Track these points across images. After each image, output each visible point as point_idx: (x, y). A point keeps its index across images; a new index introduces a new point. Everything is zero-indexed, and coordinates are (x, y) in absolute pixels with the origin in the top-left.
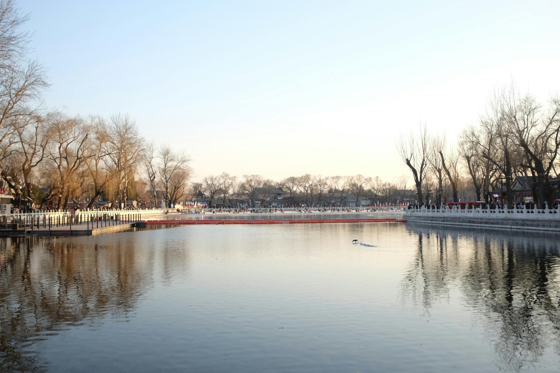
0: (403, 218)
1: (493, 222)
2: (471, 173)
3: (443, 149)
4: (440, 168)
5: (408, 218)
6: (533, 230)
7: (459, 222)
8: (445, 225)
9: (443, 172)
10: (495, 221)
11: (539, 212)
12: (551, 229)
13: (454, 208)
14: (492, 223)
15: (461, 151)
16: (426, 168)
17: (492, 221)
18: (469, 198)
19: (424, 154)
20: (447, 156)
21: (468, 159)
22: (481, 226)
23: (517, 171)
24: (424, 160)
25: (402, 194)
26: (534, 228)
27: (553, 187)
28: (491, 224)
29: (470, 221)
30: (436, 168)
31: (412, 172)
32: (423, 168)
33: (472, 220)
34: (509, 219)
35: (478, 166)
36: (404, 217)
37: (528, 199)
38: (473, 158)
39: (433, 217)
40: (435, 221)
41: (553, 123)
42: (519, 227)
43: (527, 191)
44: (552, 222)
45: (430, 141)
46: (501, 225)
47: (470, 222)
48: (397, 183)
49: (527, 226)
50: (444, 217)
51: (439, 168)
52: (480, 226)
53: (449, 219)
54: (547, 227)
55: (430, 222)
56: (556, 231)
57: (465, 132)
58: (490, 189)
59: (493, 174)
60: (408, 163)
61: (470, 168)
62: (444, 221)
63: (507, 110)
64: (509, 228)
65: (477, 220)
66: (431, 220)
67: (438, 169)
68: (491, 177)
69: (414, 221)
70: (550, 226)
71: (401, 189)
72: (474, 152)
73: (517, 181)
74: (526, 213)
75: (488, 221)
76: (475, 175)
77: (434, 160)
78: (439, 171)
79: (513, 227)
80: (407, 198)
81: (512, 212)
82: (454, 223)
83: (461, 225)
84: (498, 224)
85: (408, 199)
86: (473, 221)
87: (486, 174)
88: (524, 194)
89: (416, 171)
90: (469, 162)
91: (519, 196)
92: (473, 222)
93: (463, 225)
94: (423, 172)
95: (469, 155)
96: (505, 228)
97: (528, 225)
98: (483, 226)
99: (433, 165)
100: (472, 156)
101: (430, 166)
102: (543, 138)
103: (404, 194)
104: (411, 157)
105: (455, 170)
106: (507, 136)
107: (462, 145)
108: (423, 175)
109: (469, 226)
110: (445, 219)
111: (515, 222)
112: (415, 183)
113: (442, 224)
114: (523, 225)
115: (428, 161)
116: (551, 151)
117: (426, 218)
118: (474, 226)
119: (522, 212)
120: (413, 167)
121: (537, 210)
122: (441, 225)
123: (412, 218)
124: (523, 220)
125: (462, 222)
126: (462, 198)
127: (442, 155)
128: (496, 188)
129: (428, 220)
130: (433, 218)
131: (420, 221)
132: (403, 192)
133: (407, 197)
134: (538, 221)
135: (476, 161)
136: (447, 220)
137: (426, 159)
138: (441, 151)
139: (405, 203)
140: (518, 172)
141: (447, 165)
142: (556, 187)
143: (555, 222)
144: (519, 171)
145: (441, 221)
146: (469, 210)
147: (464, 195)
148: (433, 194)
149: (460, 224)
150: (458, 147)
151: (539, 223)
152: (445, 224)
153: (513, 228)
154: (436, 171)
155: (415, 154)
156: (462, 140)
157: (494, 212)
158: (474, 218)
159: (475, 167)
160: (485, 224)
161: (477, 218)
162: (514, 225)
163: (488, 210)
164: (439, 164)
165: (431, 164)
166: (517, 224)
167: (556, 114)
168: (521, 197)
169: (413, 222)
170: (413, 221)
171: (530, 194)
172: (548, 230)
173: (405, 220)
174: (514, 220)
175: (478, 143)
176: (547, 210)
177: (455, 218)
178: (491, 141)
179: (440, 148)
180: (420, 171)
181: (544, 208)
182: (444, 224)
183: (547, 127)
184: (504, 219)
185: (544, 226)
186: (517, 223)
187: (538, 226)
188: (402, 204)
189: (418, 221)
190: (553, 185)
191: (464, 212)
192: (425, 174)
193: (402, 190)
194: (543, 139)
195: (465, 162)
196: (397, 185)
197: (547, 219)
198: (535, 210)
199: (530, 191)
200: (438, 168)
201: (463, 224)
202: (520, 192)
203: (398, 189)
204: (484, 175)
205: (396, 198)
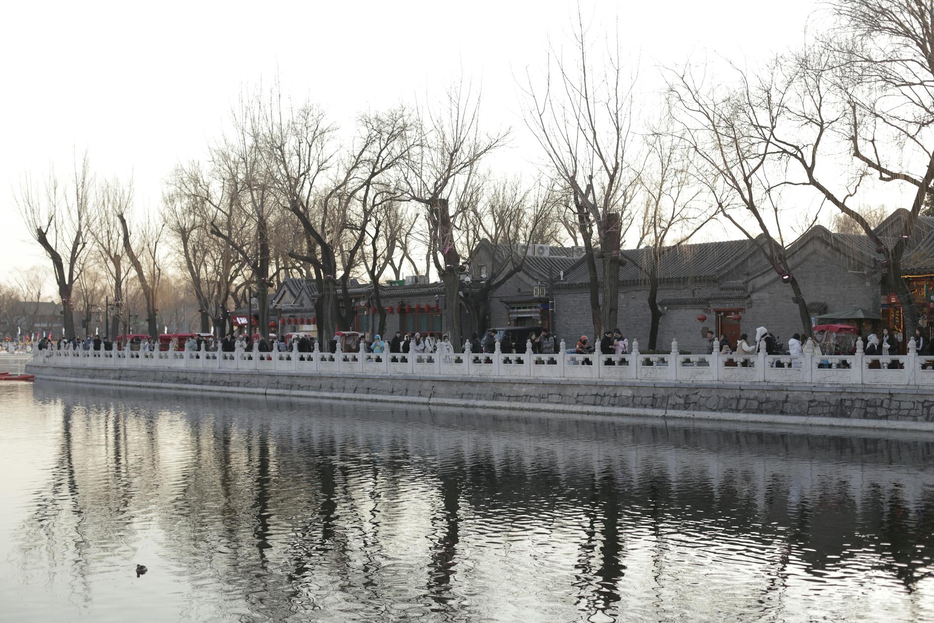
0: (26, 371)
1: (228, 380)
2: (190, 268)
3: (127, 210)
4: (119, 253)
5: (37, 369)
6: (310, 397)
7: (155, 380)
8: (122, 388)
9: (125, 263)
10: (234, 378)
11: (323, 359)
12: (344, 395)
13: (144, 348)
14: (225, 382)
15: (167, 215)
16: (83, 252)
17: (227, 378)
18: (190, 326)
19: (80, 219)
20: (135, 226)
21: (184, 234)
22: (203, 390)
23: (290, 266)
24: (79, 233)
25: (32, 313)
26: (313, 393)
27: (357, 304)
28: (224, 385)
29: (178, 377)
30: (108, 252)
31: (51, 261)
32: (78, 250)
33: (182, 376)
34: (261, 375)
35: (206, 252)
36: (29, 368)
37: (308, 330)
38: (194, 233)
39: (94, 369)
40: (100, 377)
41: (360, 165)
42: (281, 391)
43: (306, 311)
44: (348, 381)
45: (97, 187)
46: (244, 386)
47: (178, 380)
48: (18, 286)
49: (298, 389)
50: (120, 369)
51: (115, 253)
52: (199, 390)
53: (131, 374)
54: (339, 391)
55: (89, 380)
56: (355, 400)
57: (178, 170)
58: (231, 305)
59: (237, 271)
60: (42, 238)
61: (187, 255)
62: (120, 378)
63: (264, 130)
64: (262, 394)
65: (193, 376)
66: (90, 377)
67: (113, 256)
68: (233, 278)
69: (52, 378)
70: (344, 388)
71: (28, 300)
72: (198, 219)
73: (285, 288)
74: (298, 361)
75: (217, 379)
76: (198, 271)
77: (105, 234)
78: (117, 260)
79: (269, 391)
80: (44, 323)
81: (270, 359)
82: (143, 384)
83: (158, 388)
84: (238, 384)
85: (45, 325)
86: (186, 379)
87: (221, 270)
88: (299, 319)
89: (61, 259)
90: (185, 240)
91: (290, 322)
92: (186, 381)
93: (162, 388)
94: (77, 261)
95: (186, 227)
96: (254, 393)
97: (300, 387)
98: (206, 391)
99: (102, 245)
100: (193, 228)
101: (95, 248)
102: (340, 197)
103: (35, 313)
104: (49, 225)
105: (154, 258)
106: (264, 188)
107: (172, 201)
108: (76, 270)
109: (176, 389)
110: (122, 374)
111: (274, 379)
112: (58, 287)
113: (116, 385)
114: (291, 387)
115: (89, 235)
116: (353, 227)
117: (81, 372)
118: (187, 389)
119: (289, 359)
120: (54, 248)
121: (320, 354)
122: (114, 388)
123: (45, 371)
124: (291, 376)
125: (162, 381)
126: (174, 323)
127: (123, 221)
128: (243, 303)
129: (83, 376)
130: (96, 372)
131: (64, 378)
132: (33, 308)
133: (42, 319)
134: (321, 378)
135: (200, 242)
136: (126, 377)
137: (84, 231)
138: (122, 214)
139: (36, 335)
140: (292, 268)
141: (135, 246)
142: (362, 303)
143: (354, 381)
144: (294, 267)
145: (114, 378)
146: (178, 353)
147: (177, 318)
148: (98, 313)
149: (157, 384)
150: (162, 206)
151: (323, 382)
152: (123, 385)
153: (269, 394)
154: (109, 260)
155: (58, 217)
156: (172, 189)
157: (232, 358)
158: (187, 372)
159: (198, 254)
160: (211, 385)
161: (195, 373)
162: (271, 388)
163: (219, 353)
164: (116, 244)
165: (96, 243)
166: (277, 385)
167: (366, 146)
168: (293, 325)
169: (50, 380)
170: (48, 377)
171: (311, 319)
172: (339, 399)
173: (30, 375)
174: (271, 375)
175: (208, 198)
176: (339, 355)
177: (145, 371)
178: (234, 198)
179: (120, 207)
180: (69, 260)
181: (333, 350)
182: (120, 385)
183: (349, 174)
184: (252, 375)
185: (332, 389)
186: (278, 383)
187: (320, 388)
188: (30, 336)
189: (61, 378)
190: (358, 300)
191: (166, 357)
192: (81, 266)
193: (31, 303)
194: (340, 199)
195: (175, 241)
196: (18, 290)
197: (338, 374)
198: (316, 354)
199: (311, 311)
200: (112, 253)
201: (163, 385)
202: (292, 314)
203: (22, 299)
204: (218, 273)
205: (17, 322)
